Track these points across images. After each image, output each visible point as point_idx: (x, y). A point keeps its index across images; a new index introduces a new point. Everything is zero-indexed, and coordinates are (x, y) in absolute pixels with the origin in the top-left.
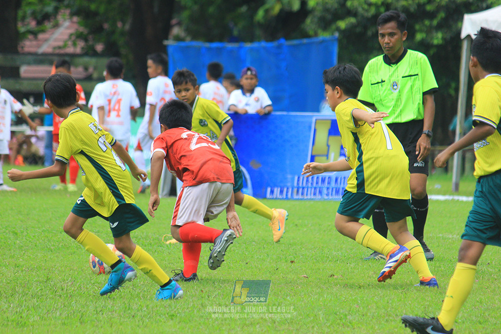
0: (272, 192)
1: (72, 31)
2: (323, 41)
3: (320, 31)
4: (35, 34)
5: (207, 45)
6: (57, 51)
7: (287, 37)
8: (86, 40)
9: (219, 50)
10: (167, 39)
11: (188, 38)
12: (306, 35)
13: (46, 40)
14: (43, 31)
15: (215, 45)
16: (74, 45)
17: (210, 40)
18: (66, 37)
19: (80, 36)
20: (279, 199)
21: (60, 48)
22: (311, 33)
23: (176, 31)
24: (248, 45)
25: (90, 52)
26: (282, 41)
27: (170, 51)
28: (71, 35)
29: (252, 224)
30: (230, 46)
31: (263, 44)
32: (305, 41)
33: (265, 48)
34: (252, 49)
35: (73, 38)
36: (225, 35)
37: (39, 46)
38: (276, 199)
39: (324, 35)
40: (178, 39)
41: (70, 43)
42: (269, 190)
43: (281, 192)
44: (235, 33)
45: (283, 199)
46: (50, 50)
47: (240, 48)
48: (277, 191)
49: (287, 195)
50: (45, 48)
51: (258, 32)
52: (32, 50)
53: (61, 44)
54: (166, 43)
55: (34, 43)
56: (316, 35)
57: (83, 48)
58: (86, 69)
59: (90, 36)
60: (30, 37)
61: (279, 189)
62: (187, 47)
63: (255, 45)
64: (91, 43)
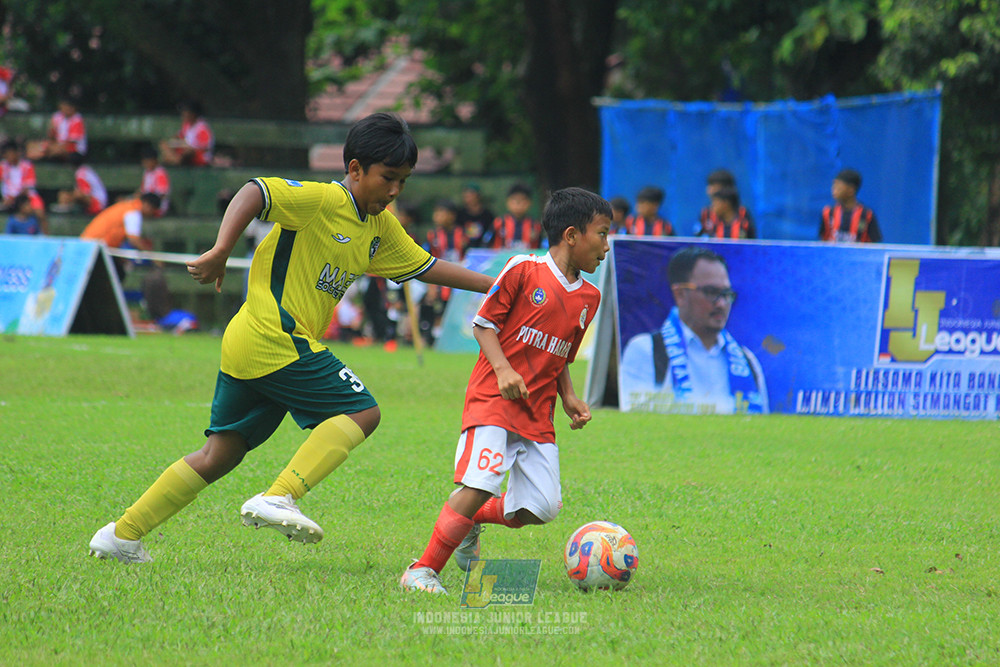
0: (807, 400)
1: (411, 77)
2: (912, 100)
3: (905, 82)
4: (339, 83)
5: (679, 106)
7: (840, 92)
8: (440, 96)
9: (702, 117)
10: (599, 93)
11: (640, 93)
12: (878, 88)
13: (361, 96)
14: (355, 78)
15: (694, 107)
16: (417, 105)
17: (685, 98)
18: (399, 89)
19: (428, 88)
20: (819, 414)
22: (888, 84)
23: (616, 78)
24: (761, 107)
25: (446, 120)
26: (831, 100)
27: (606, 118)
28: (410, 85)
29: (770, 464)
30: (725, 108)
31: (792, 105)
32: (875, 100)
33: (794, 113)
34: (767, 116)
35: (415, 91)
36: (714, 86)
37: (348, 108)
38: (816, 414)
39: (914, 89)
40: (621, 94)
41: (407, 101)
42: (801, 395)
43: (826, 400)
44: (736, 82)
45: (827, 414)
47: (745, 113)
48: (816, 397)
49: (836, 407)
50: (360, 112)
51: (780, 80)
52: (334, 114)
53: (389, 102)
54: (598, 101)
55: (338, 101)
56: (898, 87)
57: (433, 112)
58: (439, 152)
59: (448, 89)
60: (330, 88)
61: (820, 395)
62: (640, 111)
63: (776, 107)
64: (448, 101)
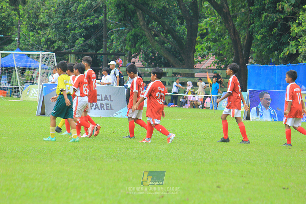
1: (213, 61)
4: (200, 62)
5: (262, 66)
6: (207, 68)
7: (291, 63)
8: (218, 64)
12: (298, 62)
13: (204, 64)
14: (203, 61)
15: (265, 66)
16: (214, 66)
17: (263, 64)
18: (211, 63)
19: (216, 63)
21: (209, 67)
22: (300, 61)
23: (250, 61)
24: (277, 66)
25: (219, 68)
26: (289, 64)
27: (248, 67)
30: (270, 66)
31: (282, 65)
32: (298, 64)
33: (283, 67)
35: (214, 63)
36: (268, 62)
41: (212, 65)
44: (272, 61)
46: (205, 68)
47: (274, 67)
50: (203, 67)
51: (281, 61)
52: (199, 67)
53: (209, 65)
54: (247, 65)
55: (200, 65)
56: (302, 62)
57: (217, 67)
59: (220, 63)
60: (198, 63)
62: (255, 66)
64: (220, 65)
